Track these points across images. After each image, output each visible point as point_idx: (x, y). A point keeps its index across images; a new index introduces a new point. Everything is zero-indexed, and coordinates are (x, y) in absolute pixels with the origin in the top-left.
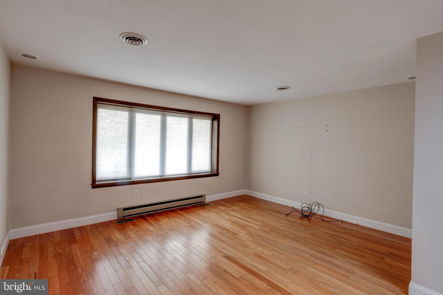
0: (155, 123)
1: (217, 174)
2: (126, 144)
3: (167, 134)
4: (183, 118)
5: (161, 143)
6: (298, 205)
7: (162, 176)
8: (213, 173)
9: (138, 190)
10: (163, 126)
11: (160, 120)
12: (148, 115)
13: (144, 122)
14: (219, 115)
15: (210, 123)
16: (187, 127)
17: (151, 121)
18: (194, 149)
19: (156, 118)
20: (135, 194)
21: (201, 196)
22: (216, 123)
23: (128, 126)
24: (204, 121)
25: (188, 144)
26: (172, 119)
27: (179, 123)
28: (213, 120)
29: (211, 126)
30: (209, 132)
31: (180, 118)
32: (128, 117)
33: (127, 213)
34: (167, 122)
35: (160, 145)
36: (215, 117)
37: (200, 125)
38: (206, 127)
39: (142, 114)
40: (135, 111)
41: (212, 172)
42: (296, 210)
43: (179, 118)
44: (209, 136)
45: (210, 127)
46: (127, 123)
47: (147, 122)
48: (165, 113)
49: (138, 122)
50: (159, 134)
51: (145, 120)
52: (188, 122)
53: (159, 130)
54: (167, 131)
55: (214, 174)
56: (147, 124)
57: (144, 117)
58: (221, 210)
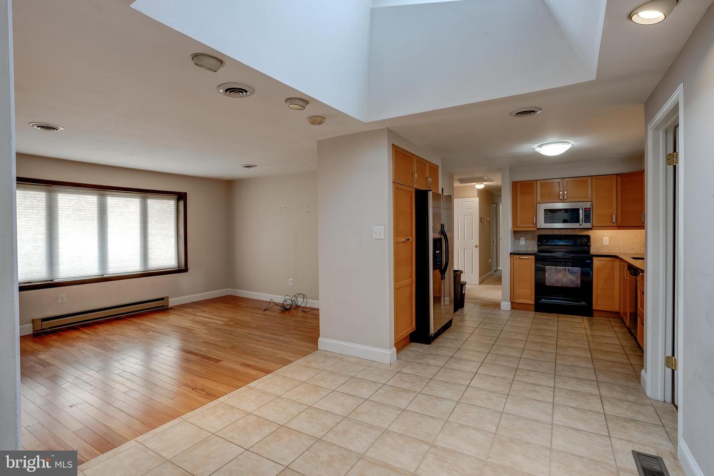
0: (89, 206)
1: (185, 270)
2: (44, 234)
3: (109, 220)
4: (133, 199)
5: (98, 232)
6: (279, 299)
7: (102, 275)
8: (180, 269)
9: (65, 294)
10: (101, 210)
11: (96, 202)
12: (77, 196)
13: (72, 205)
14: (186, 194)
15: (173, 203)
16: (139, 210)
17: (83, 204)
18: (150, 238)
19: (89, 199)
20: (60, 299)
21: (162, 299)
22: (181, 203)
23: (46, 210)
24: (165, 201)
25: (140, 232)
26: (115, 200)
27: (127, 205)
28: (178, 200)
29: (176, 208)
30: (173, 215)
31: (128, 199)
32: (45, 199)
33: (46, 325)
34: (108, 205)
35: (98, 235)
36: (181, 197)
37: (158, 207)
38: (168, 209)
39: (68, 195)
40: (56, 191)
41: (179, 267)
42: (276, 304)
43: (125, 199)
44: (174, 221)
45: (174, 210)
46: (44, 207)
47: (76, 206)
48: (104, 192)
49: (62, 205)
50: (96, 220)
51: (73, 203)
52: (140, 203)
53: (96, 216)
54: (109, 216)
55: (182, 269)
56: (77, 208)
57: (71, 198)
58: (186, 313)
